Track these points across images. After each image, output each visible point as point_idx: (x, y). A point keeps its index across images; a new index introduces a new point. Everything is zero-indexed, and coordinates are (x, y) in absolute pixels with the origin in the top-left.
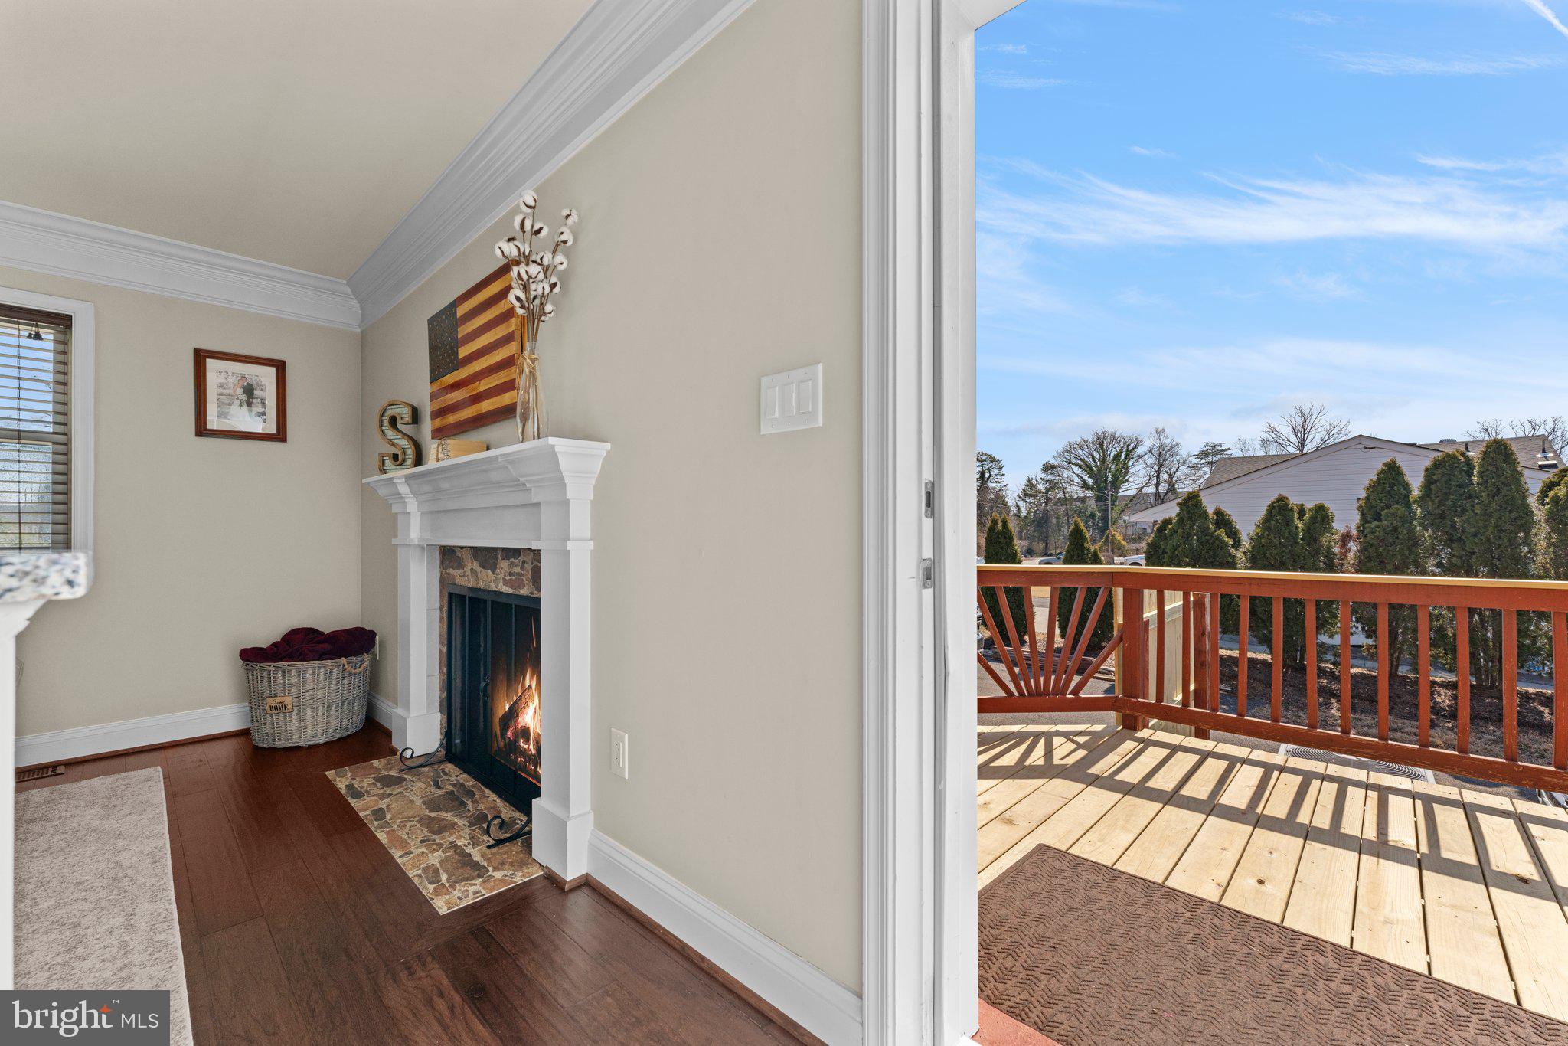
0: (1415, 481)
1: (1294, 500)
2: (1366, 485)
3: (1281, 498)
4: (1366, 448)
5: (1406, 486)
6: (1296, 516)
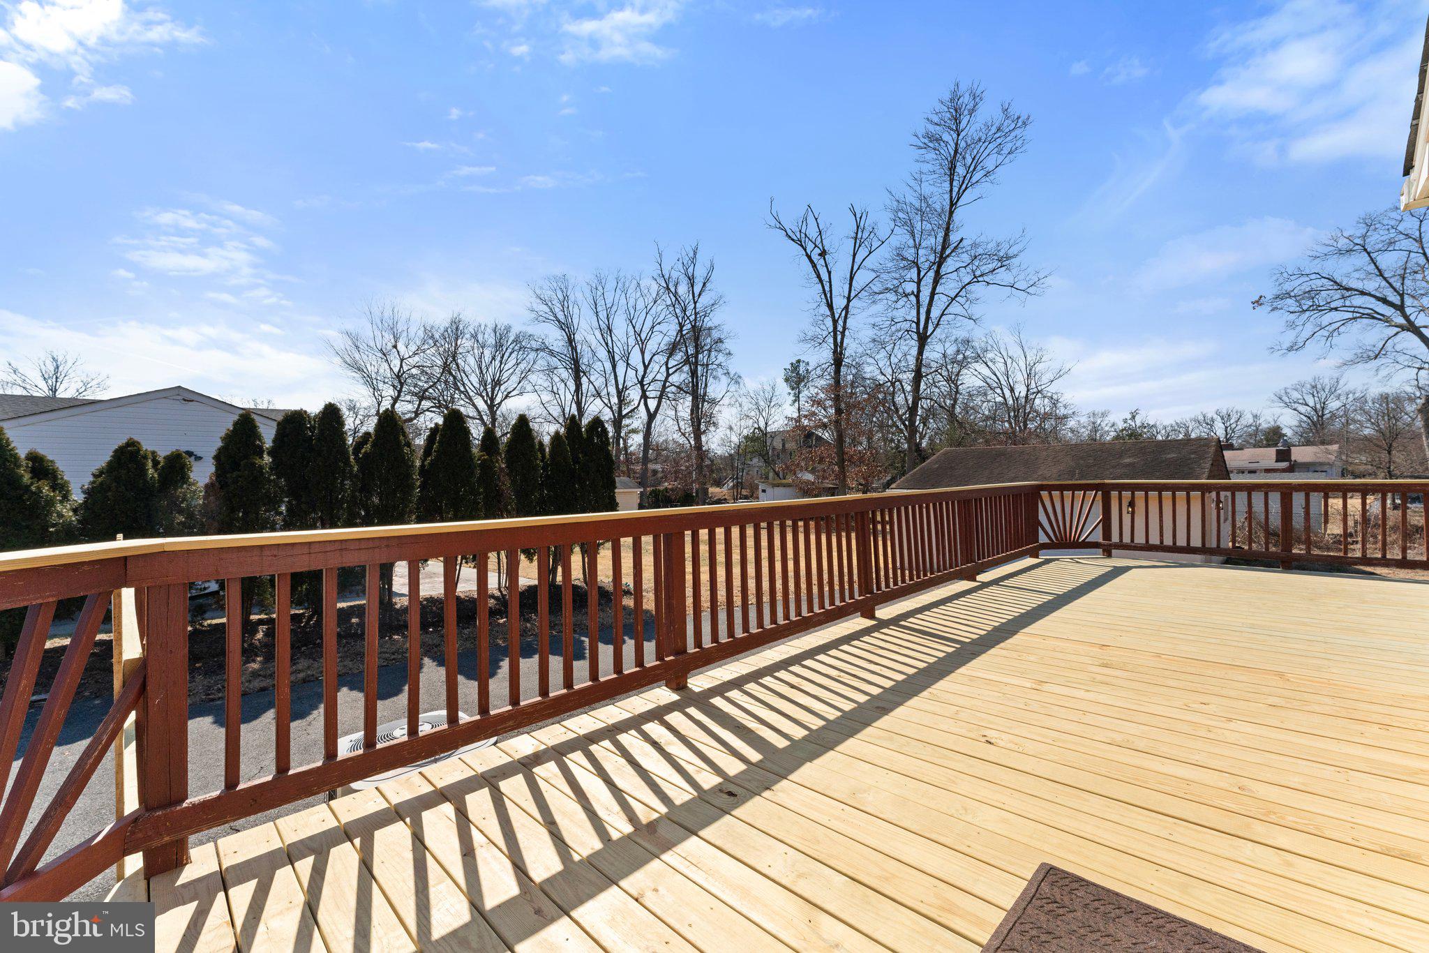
0: (268, 434)
1: (147, 446)
2: (223, 434)
3: (132, 444)
4: (185, 400)
5: (259, 437)
6: (150, 464)
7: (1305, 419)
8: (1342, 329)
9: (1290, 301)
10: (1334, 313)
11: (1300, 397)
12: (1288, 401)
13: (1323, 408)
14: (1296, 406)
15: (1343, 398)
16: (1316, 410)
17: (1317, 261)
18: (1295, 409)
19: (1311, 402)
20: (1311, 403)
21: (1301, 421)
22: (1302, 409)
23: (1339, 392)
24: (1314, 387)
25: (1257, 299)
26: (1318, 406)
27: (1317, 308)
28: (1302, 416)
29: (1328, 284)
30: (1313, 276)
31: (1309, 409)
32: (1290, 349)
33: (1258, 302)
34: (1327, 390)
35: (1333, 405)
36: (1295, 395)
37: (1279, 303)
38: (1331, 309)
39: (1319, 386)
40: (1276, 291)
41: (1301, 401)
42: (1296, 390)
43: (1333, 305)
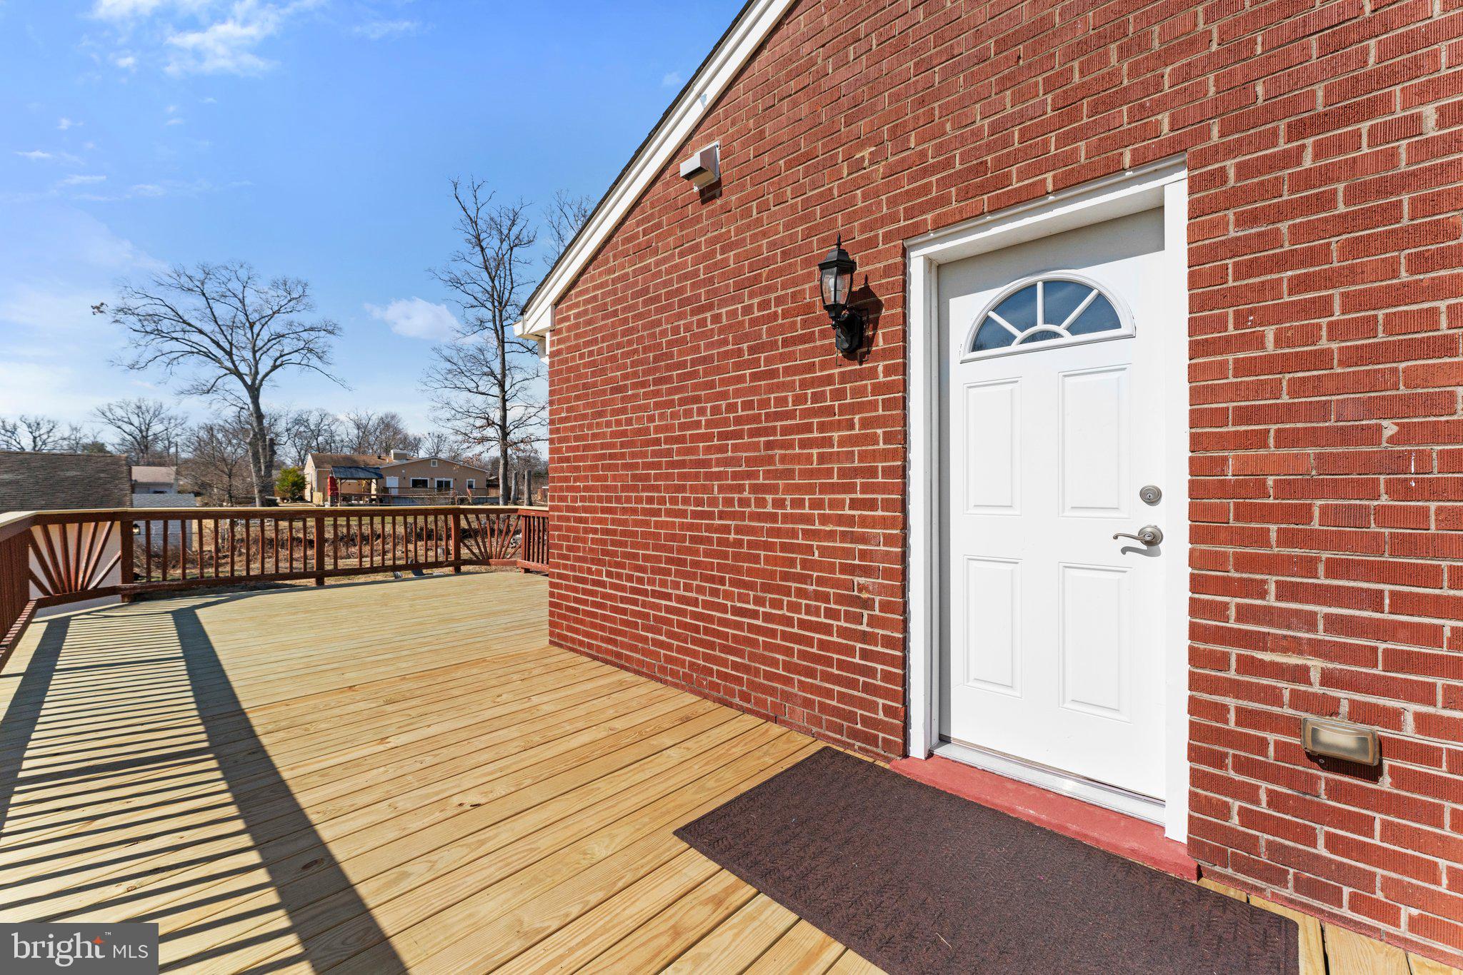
7: (128, 437)
8: (181, 359)
9: (133, 319)
10: (174, 342)
11: (125, 415)
12: (111, 417)
13: (147, 430)
14: (120, 423)
15: (166, 422)
16: (141, 431)
17: (161, 288)
18: (119, 427)
19: (136, 421)
20: (137, 424)
21: (124, 439)
22: (128, 428)
23: (162, 416)
24: (139, 407)
25: (98, 305)
26: (143, 428)
27: (159, 332)
28: (125, 435)
29: (171, 314)
30: (158, 302)
31: (133, 428)
32: (132, 367)
33: (98, 309)
34: (151, 412)
35: (157, 428)
36: (120, 413)
37: (121, 316)
38: (173, 338)
39: (144, 408)
40: (120, 304)
41: (126, 420)
42: (121, 408)
43: (174, 335)
